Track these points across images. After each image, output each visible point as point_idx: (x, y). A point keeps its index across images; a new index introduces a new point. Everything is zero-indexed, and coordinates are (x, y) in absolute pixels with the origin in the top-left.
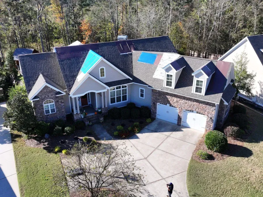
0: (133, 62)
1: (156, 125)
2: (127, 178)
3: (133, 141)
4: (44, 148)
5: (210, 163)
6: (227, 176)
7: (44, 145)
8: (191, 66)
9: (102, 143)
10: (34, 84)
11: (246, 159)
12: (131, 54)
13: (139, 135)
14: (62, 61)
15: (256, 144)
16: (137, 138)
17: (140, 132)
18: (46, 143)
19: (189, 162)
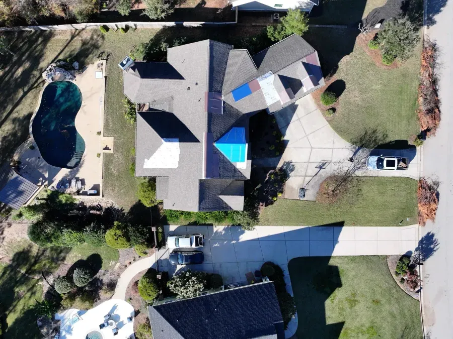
0: (232, 106)
1: (281, 118)
2: (321, 167)
3: (289, 145)
4: (266, 206)
5: (337, 114)
6: (350, 114)
7: (262, 205)
8: (289, 76)
9: (281, 166)
10: (226, 203)
11: (346, 90)
12: (224, 102)
13: (286, 138)
14: (220, 175)
15: (339, 69)
16: (288, 141)
17: (284, 135)
18: (261, 204)
19: (329, 125)
